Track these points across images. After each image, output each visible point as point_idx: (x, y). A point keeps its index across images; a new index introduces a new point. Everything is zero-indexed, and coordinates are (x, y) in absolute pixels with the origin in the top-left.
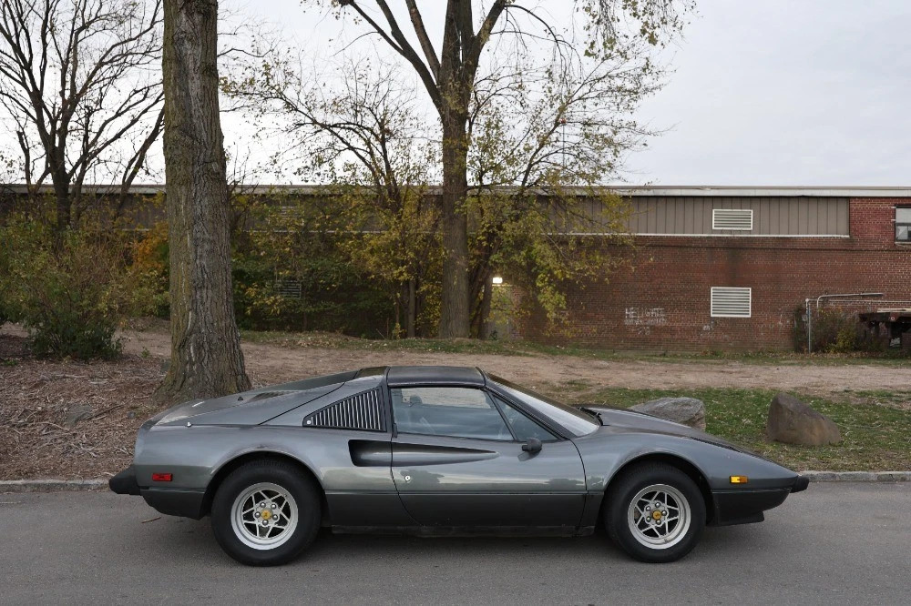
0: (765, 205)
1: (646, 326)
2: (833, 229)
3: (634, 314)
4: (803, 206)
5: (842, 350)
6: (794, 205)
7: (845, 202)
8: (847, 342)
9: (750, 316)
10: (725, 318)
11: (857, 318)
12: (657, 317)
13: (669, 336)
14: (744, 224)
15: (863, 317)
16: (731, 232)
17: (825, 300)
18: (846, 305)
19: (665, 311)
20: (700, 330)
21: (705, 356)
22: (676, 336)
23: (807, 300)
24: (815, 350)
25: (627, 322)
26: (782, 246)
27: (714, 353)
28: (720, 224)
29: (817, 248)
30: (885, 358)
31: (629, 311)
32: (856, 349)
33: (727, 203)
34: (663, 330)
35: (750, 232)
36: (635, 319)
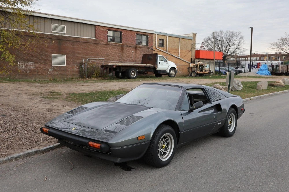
0: (70, 23)
1: (27, 69)
2: (89, 35)
3: (22, 64)
4: (82, 25)
5: (96, 77)
6: (79, 25)
7: (93, 27)
8: (97, 74)
9: (65, 65)
10: (57, 66)
11: (100, 67)
12: (31, 65)
13: (36, 73)
14: (63, 31)
15: (102, 66)
16: (58, 33)
17: (89, 60)
18: (97, 62)
19: (35, 63)
20: (48, 71)
21: (50, 80)
22: (39, 73)
23: (83, 60)
24: (88, 77)
25: (19, 68)
26: (75, 40)
27: (54, 80)
28: (54, 30)
29: (86, 42)
30: (108, 79)
31: (20, 63)
32: (100, 77)
33: (57, 22)
34: (35, 71)
35: (65, 34)
36: (22, 66)
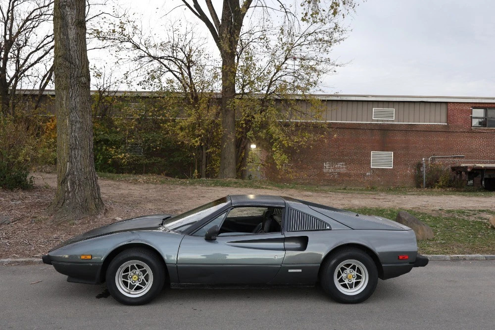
0: (401, 105)
1: (335, 173)
2: (437, 120)
3: (329, 166)
4: (422, 105)
5: (442, 187)
6: (417, 106)
7: (444, 106)
8: (444, 182)
9: (392, 168)
10: (378, 169)
12: (341, 167)
13: (348, 178)
14: (389, 117)
15: (453, 169)
16: (382, 121)
17: (433, 159)
18: (445, 162)
19: (346, 164)
20: (364, 175)
21: (367, 190)
22: (352, 179)
24: (427, 186)
25: (325, 171)
26: (410, 129)
27: (372, 188)
28: (377, 116)
29: (429, 131)
30: (465, 191)
31: (326, 164)
32: (449, 187)
33: (381, 104)
34: (345, 175)
35: (393, 121)
36: (329, 168)
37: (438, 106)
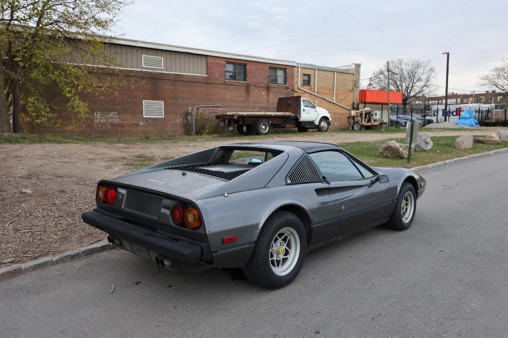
0: (168, 54)
1: (107, 123)
2: (197, 71)
3: (100, 116)
4: (187, 56)
5: (209, 134)
6: (182, 56)
7: (204, 59)
8: (211, 129)
9: (163, 117)
10: (151, 118)
11: (214, 117)
12: (114, 117)
13: (121, 129)
14: (158, 66)
15: (218, 117)
16: (152, 69)
17: (198, 109)
18: (209, 111)
19: (119, 114)
20: (138, 125)
21: (141, 139)
22: (125, 129)
23: (190, 108)
24: (197, 134)
25: (96, 121)
26: (177, 79)
27: (146, 138)
28: (148, 64)
29: (193, 81)
30: (226, 136)
31: (97, 114)
32: (215, 133)
33: (150, 52)
34: (118, 125)
35: (162, 70)
36: (101, 119)
37: (200, 58)
